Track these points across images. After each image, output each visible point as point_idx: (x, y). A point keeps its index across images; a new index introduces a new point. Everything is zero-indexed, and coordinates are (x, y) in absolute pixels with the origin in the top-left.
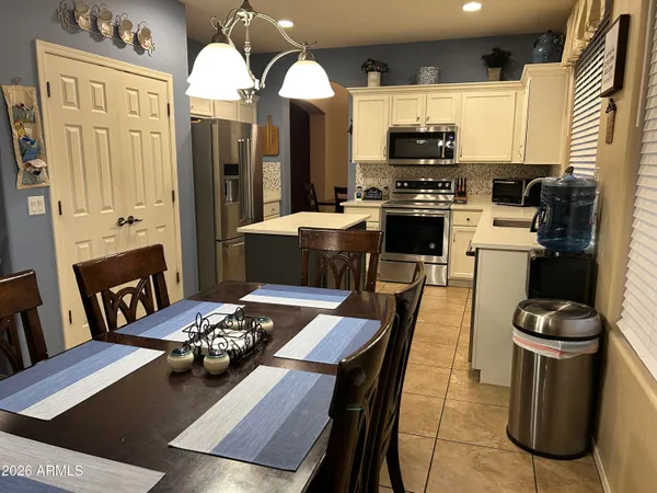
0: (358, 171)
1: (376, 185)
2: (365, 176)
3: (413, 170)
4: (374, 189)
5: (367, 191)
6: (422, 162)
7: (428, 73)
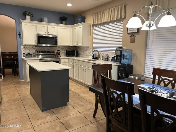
0: (22, 48)
1: (29, 52)
2: (25, 50)
3: (42, 48)
4: (29, 54)
5: (27, 54)
6: (44, 45)
7: (46, 19)
